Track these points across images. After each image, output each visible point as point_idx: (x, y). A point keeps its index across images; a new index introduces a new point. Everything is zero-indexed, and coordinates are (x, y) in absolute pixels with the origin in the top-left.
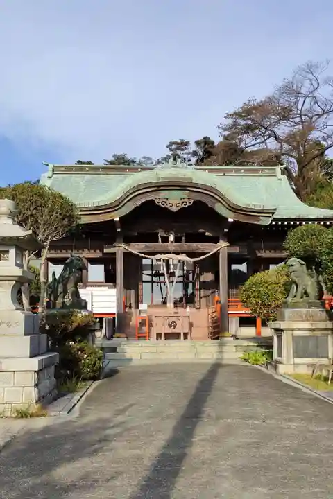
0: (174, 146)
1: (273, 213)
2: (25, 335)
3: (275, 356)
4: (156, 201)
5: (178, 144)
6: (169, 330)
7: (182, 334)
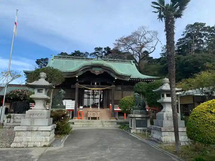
0: (97, 49)
1: (130, 77)
2: (47, 118)
3: (130, 126)
4: (91, 71)
5: (98, 48)
6: (93, 116)
7: (97, 118)
